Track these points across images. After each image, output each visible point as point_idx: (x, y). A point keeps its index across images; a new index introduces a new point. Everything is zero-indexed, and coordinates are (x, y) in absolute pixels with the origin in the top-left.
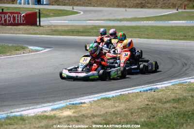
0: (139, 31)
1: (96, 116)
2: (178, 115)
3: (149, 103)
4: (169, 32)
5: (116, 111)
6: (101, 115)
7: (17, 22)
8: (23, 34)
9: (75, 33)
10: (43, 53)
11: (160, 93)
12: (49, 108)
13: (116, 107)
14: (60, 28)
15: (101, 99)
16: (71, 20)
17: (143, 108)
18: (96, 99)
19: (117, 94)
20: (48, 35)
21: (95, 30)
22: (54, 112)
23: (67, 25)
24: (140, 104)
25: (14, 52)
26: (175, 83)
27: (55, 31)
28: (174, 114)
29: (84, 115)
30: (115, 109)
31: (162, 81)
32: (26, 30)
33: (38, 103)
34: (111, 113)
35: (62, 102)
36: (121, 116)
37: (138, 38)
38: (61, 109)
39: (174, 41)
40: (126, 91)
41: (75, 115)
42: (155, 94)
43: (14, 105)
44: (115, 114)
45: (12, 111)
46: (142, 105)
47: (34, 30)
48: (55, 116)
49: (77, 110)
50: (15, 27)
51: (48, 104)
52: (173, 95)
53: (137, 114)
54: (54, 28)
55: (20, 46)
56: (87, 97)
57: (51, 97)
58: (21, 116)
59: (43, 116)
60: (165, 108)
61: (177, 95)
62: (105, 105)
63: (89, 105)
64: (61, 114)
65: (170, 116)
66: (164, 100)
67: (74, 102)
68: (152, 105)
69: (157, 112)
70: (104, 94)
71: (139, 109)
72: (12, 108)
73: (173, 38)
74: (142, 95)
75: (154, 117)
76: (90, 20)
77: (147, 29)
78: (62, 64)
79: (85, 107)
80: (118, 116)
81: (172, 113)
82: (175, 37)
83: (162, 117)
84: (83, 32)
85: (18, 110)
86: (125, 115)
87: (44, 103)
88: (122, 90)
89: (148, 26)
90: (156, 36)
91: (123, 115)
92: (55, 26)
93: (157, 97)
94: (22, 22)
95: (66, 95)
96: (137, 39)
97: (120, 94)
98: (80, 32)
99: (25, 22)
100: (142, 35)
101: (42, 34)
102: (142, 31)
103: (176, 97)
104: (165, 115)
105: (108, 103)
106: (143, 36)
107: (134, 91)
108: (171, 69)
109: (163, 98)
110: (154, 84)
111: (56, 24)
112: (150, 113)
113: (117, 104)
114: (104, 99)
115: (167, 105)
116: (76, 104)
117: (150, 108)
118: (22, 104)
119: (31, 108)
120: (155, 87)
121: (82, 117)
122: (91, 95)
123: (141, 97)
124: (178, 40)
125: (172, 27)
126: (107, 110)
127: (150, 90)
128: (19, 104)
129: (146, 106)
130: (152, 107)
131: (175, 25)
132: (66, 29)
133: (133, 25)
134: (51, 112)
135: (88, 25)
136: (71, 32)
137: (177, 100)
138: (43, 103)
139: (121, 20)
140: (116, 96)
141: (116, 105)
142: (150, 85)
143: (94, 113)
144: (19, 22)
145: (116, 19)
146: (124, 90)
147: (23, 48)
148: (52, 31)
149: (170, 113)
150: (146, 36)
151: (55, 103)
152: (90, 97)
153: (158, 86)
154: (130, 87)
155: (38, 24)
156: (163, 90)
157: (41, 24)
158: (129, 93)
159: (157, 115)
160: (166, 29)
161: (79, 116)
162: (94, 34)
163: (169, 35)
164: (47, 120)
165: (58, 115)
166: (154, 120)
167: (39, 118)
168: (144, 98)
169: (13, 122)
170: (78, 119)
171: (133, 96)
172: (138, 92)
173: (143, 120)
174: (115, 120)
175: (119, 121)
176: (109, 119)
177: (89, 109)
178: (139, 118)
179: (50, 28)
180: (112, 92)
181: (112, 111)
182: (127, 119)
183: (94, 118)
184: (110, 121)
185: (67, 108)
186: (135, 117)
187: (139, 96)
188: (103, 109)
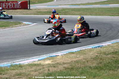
1: (65, 64)
2: (116, 61)
3: (98, 55)
4: (109, 11)
5: (78, 60)
6: (68, 63)
7: (15, 7)
8: (20, 14)
10: (32, 26)
11: (105, 49)
12: (37, 59)
14: (42, 10)
15: (69, 53)
16: (49, 6)
17: (94, 58)
18: (65, 53)
19: (78, 50)
20: (35, 15)
21: (63, 11)
22: (40, 62)
23: (46, 8)
24: (92, 56)
25: (14, 26)
26: (113, 42)
30: (77, 59)
31: (106, 41)
32: (21, 12)
33: (30, 57)
34: (75, 62)
35: (44, 55)
36: (81, 63)
37: (90, 15)
38: (44, 60)
39: (113, 17)
41: (52, 63)
42: (102, 49)
43: (15, 58)
44: (77, 62)
45: (14, 61)
46: (93, 56)
47: (26, 12)
48: (41, 64)
49: (54, 60)
50: (14, 10)
51: (36, 57)
52: (112, 49)
53: (91, 62)
55: (19, 21)
57: (38, 52)
58: (20, 64)
59: (33, 64)
60: (108, 58)
61: (115, 49)
62: (71, 56)
63: (61, 57)
64: (44, 63)
65: (111, 62)
66: (107, 53)
67: (52, 55)
69: (103, 60)
70: (70, 50)
71: (92, 59)
73: (112, 15)
75: (101, 63)
76: (60, 5)
77: (95, 10)
79: (59, 58)
80: (79, 63)
81: (112, 60)
83: (106, 63)
85: (17, 61)
87: (34, 56)
88: (81, 47)
89: (96, 8)
90: (101, 14)
91: (82, 63)
92: (39, 9)
93: (102, 51)
94: (19, 7)
95: (47, 51)
97: (80, 50)
99: (20, 7)
100: (92, 13)
101: (31, 15)
102: (92, 11)
103: (114, 51)
104: (108, 62)
105: (73, 55)
107: (89, 48)
108: (111, 34)
109: (106, 51)
110: (101, 43)
112: (98, 61)
113: (78, 56)
115: (109, 56)
116: (53, 56)
117: (99, 58)
118: (20, 57)
119: (25, 59)
120: (101, 45)
121: (57, 64)
123: (93, 51)
124: (115, 16)
125: (111, 8)
126: (72, 60)
127: (98, 47)
128: (18, 57)
129: (96, 57)
130: (100, 57)
131: (113, 7)
132: (46, 11)
133: (87, 7)
134: (38, 62)
135: (59, 8)
136: (49, 12)
137: (115, 53)
138: (32, 56)
139: (79, 5)
142: (98, 44)
143: (64, 62)
144: (17, 7)
145: (76, 4)
146: (82, 47)
147: (20, 23)
148: (38, 12)
150: (95, 14)
151: (40, 56)
152: (61, 52)
153: (103, 45)
155: (29, 8)
156: (106, 47)
157: (31, 8)
158: (85, 49)
159: (103, 62)
160: (107, 10)
161: (55, 64)
162: (63, 14)
163: (109, 13)
164: (36, 66)
165: (42, 63)
166: (101, 65)
167: (31, 65)
168: (95, 52)
169: (15, 68)
170: (54, 66)
171: (88, 51)
172: (91, 49)
173: (94, 65)
174: (77, 65)
175: (80, 66)
176: (74, 65)
177: (61, 59)
178: (92, 64)
179: (36, 11)
180: (75, 49)
181: (75, 60)
182: (84, 65)
183: (64, 65)
184: (74, 66)
185: (48, 59)
186: (89, 64)
187: (91, 51)
188: (70, 59)
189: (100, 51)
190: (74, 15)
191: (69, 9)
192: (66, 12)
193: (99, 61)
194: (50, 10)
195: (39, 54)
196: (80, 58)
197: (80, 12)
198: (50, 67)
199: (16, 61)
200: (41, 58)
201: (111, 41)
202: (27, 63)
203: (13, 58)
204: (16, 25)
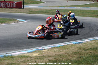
1: (50, 57)
2: (93, 57)
3: (78, 50)
4: (89, 13)
5: (61, 54)
6: (53, 56)
7: (12, 6)
8: (15, 12)
9: (41, 13)
10: (24, 23)
11: (84, 45)
12: (26, 52)
13: (61, 52)
14: (33, 10)
15: (54, 47)
16: (39, 6)
17: (75, 52)
18: (50, 47)
19: (61, 45)
20: (27, 13)
21: (51, 11)
22: (29, 54)
23: (37, 8)
25: (9, 22)
26: (92, 40)
27: (31, 11)
28: (91, 56)
29: (44, 56)
30: (60, 53)
31: (85, 39)
32: (16, 10)
34: (58, 55)
35: (33, 48)
36: (63, 57)
38: (32, 52)
39: (92, 18)
40: (66, 43)
41: (39, 55)
42: (81, 45)
43: (8, 50)
44: (60, 55)
45: (7, 53)
46: (74, 51)
47: (20, 11)
48: (29, 56)
49: (40, 53)
50: (11, 9)
52: (90, 46)
55: (13, 19)
56: (46, 46)
57: (28, 46)
58: (11, 55)
59: (23, 56)
60: (86, 53)
62: (55, 50)
63: (47, 50)
64: (32, 55)
66: (86, 49)
67: (39, 49)
68: (79, 51)
69: (82, 55)
70: (55, 45)
71: (72, 53)
72: (7, 52)
73: (91, 16)
74: (74, 46)
75: (80, 57)
76: (49, 6)
77: (78, 11)
78: (34, 29)
79: (45, 51)
80: (62, 57)
81: (90, 56)
83: (84, 57)
84: (45, 12)
85: (10, 52)
86: (65, 56)
87: (24, 49)
88: (64, 43)
89: (78, 10)
90: (82, 15)
91: (64, 56)
92: (31, 9)
93: (82, 47)
94: (14, 7)
95: (35, 45)
97: (63, 45)
98: (44, 12)
99: (16, 7)
101: (24, 13)
102: (75, 12)
103: (92, 47)
104: (86, 57)
105: (57, 49)
107: (70, 43)
108: (90, 32)
109: (85, 47)
110: (81, 40)
111: (31, 8)
112: (78, 55)
114: (55, 47)
115: (88, 51)
116: (40, 50)
117: (78, 53)
118: (12, 49)
119: (17, 51)
120: (81, 41)
121: (43, 57)
123: (74, 47)
124: (94, 17)
125: (91, 10)
126: (56, 53)
127: (79, 43)
128: (11, 49)
130: (79, 52)
132: (37, 10)
133: (71, 9)
134: (27, 54)
135: (48, 8)
136: (39, 12)
137: (93, 49)
138: (23, 49)
139: (65, 7)
140: (61, 46)
141: (61, 51)
142: (79, 40)
143: (49, 55)
144: (13, 6)
145: (62, 6)
146: (65, 43)
147: (14, 20)
148: (30, 12)
150: (77, 15)
151: (30, 49)
152: (48, 46)
153: (83, 41)
154: (69, 41)
156: (85, 43)
157: (24, 8)
158: (68, 45)
159: (82, 56)
160: (88, 12)
161: (42, 56)
163: (89, 15)
164: (25, 58)
165: (31, 55)
166: (80, 59)
167: (21, 57)
168: (75, 47)
169: (7, 59)
170: (41, 58)
171: (70, 46)
172: (72, 44)
173: (74, 59)
174: (60, 59)
175: (62, 59)
176: (57, 58)
177: (47, 53)
179: (28, 10)
180: (59, 44)
182: (66, 58)
183: (49, 57)
185: (35, 52)
186: (71, 57)
187: (73, 46)
188: (54, 53)
189: (80, 47)
192: (53, 12)
193: (79, 56)
194: (40, 10)
195: (29, 48)
196: (63, 53)
197: (65, 12)
198: (37, 59)
199: (8, 52)
200: (30, 51)
201: (90, 39)
202: (18, 54)
203: (6, 50)
204: (11, 22)
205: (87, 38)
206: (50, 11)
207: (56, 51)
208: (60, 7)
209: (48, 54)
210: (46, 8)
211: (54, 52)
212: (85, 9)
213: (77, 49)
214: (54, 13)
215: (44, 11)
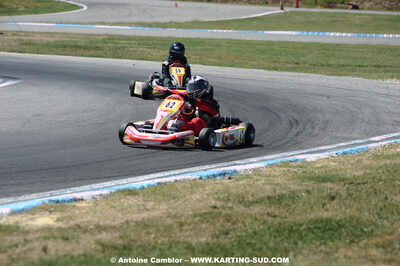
0: (202, 51)
1: (105, 229)
2: (277, 231)
3: (219, 204)
4: (263, 53)
5: (149, 219)
6: (114, 227)
9: (68, 49)
11: (241, 182)
12: (6, 210)
13: (148, 210)
14: (37, 38)
15: (118, 191)
16: (61, 23)
17: (206, 213)
18: (106, 192)
19: (151, 182)
20: (12, 51)
21: (110, 45)
22: (17, 218)
23: (52, 31)
24: (199, 205)
26: (273, 162)
27: (28, 44)
28: (269, 228)
29: (79, 227)
30: (145, 215)
31: (247, 158)
34: (137, 224)
35: (34, 195)
36: (158, 231)
37: (200, 63)
38: (32, 211)
39: (275, 72)
40: (170, 176)
41: (59, 224)
42: (231, 184)
44: (145, 225)
46: (203, 208)
48: (18, 227)
49: (65, 215)
51: (5, 200)
52: (268, 187)
53: (191, 227)
54: (26, 38)
56: (88, 187)
57: (12, 184)
60: (251, 216)
61: (278, 187)
62: (125, 204)
63: (91, 204)
64: (30, 223)
65: (262, 233)
66: (250, 198)
67: (60, 198)
68: (224, 208)
69: (234, 223)
70: (124, 181)
71: (195, 216)
73: (273, 65)
74: (203, 186)
75: (227, 234)
76: (102, 23)
77: (218, 46)
78: (39, 115)
79: (83, 208)
80: (152, 230)
81: (265, 227)
82: (277, 65)
83: (244, 234)
84: (86, 48)
86: (165, 227)
88: (162, 174)
89: (221, 40)
90: (237, 61)
91: (162, 229)
92: (27, 34)
93: (234, 191)
95: (44, 182)
96: (198, 66)
97: (159, 183)
98: (80, 47)
100: (208, 57)
102: (207, 50)
103: (275, 191)
104: (250, 231)
105: (132, 200)
106: (210, 60)
107: (188, 176)
108: (267, 131)
109: (247, 192)
110: (230, 163)
111: (28, 30)
112: (218, 225)
113: (150, 205)
114: (123, 192)
115: (256, 210)
116: (64, 201)
117: (220, 214)
120: (232, 168)
121: (75, 230)
122: (95, 182)
123: (201, 189)
124: (282, 69)
125: (270, 43)
126: (129, 217)
127: (220, 175)
129: (211, 210)
130: (224, 212)
131: (277, 39)
132: (52, 39)
133: (190, 37)
134: (10, 218)
136: (60, 46)
137: (277, 200)
139: (164, 26)
140: (149, 186)
141: (148, 207)
142: (221, 164)
143: (101, 223)
145: (155, 23)
146: (167, 173)
148: (22, 44)
149: (261, 227)
150: (217, 61)
151: (20, 199)
152: (94, 186)
153: (237, 168)
154: (180, 168)
156: (247, 177)
158: (176, 181)
159: (234, 229)
160: (258, 47)
161: (70, 228)
162: (109, 53)
163: (264, 59)
165: (24, 224)
166: (227, 241)
168: (207, 192)
170: (66, 235)
171: (184, 187)
172: (195, 180)
173: (204, 240)
174: (145, 238)
175: (152, 241)
176: (133, 236)
177: (91, 213)
178: (196, 235)
179: (16, 37)
180: (141, 178)
181: (140, 219)
182: (170, 237)
183: (100, 232)
184: (134, 241)
185: (44, 209)
186: (188, 233)
187: (197, 187)
188: (120, 214)
189: (227, 189)
190: (147, 59)
191: (129, 38)
192: (118, 48)
193: (222, 226)
194: (64, 39)
195: (15, 192)
196: (156, 213)
198: (52, 239)
200: (20, 206)
201: (266, 157)
205: (253, 157)
206: (104, 41)
207: (130, 206)
208: (147, 28)
209: (96, 219)
210: (90, 32)
211: (122, 210)
212: (248, 39)
213: (215, 199)
214: (119, 51)
215: (79, 44)
